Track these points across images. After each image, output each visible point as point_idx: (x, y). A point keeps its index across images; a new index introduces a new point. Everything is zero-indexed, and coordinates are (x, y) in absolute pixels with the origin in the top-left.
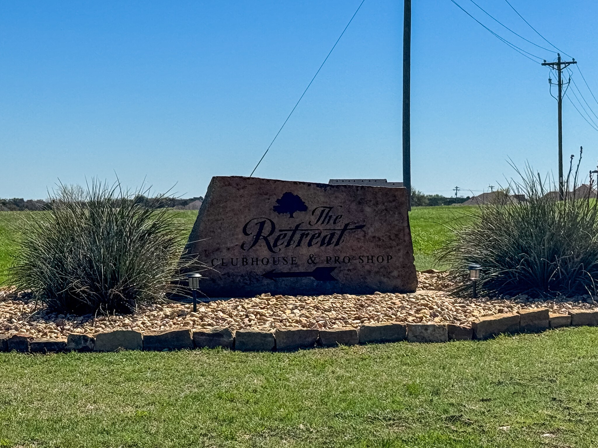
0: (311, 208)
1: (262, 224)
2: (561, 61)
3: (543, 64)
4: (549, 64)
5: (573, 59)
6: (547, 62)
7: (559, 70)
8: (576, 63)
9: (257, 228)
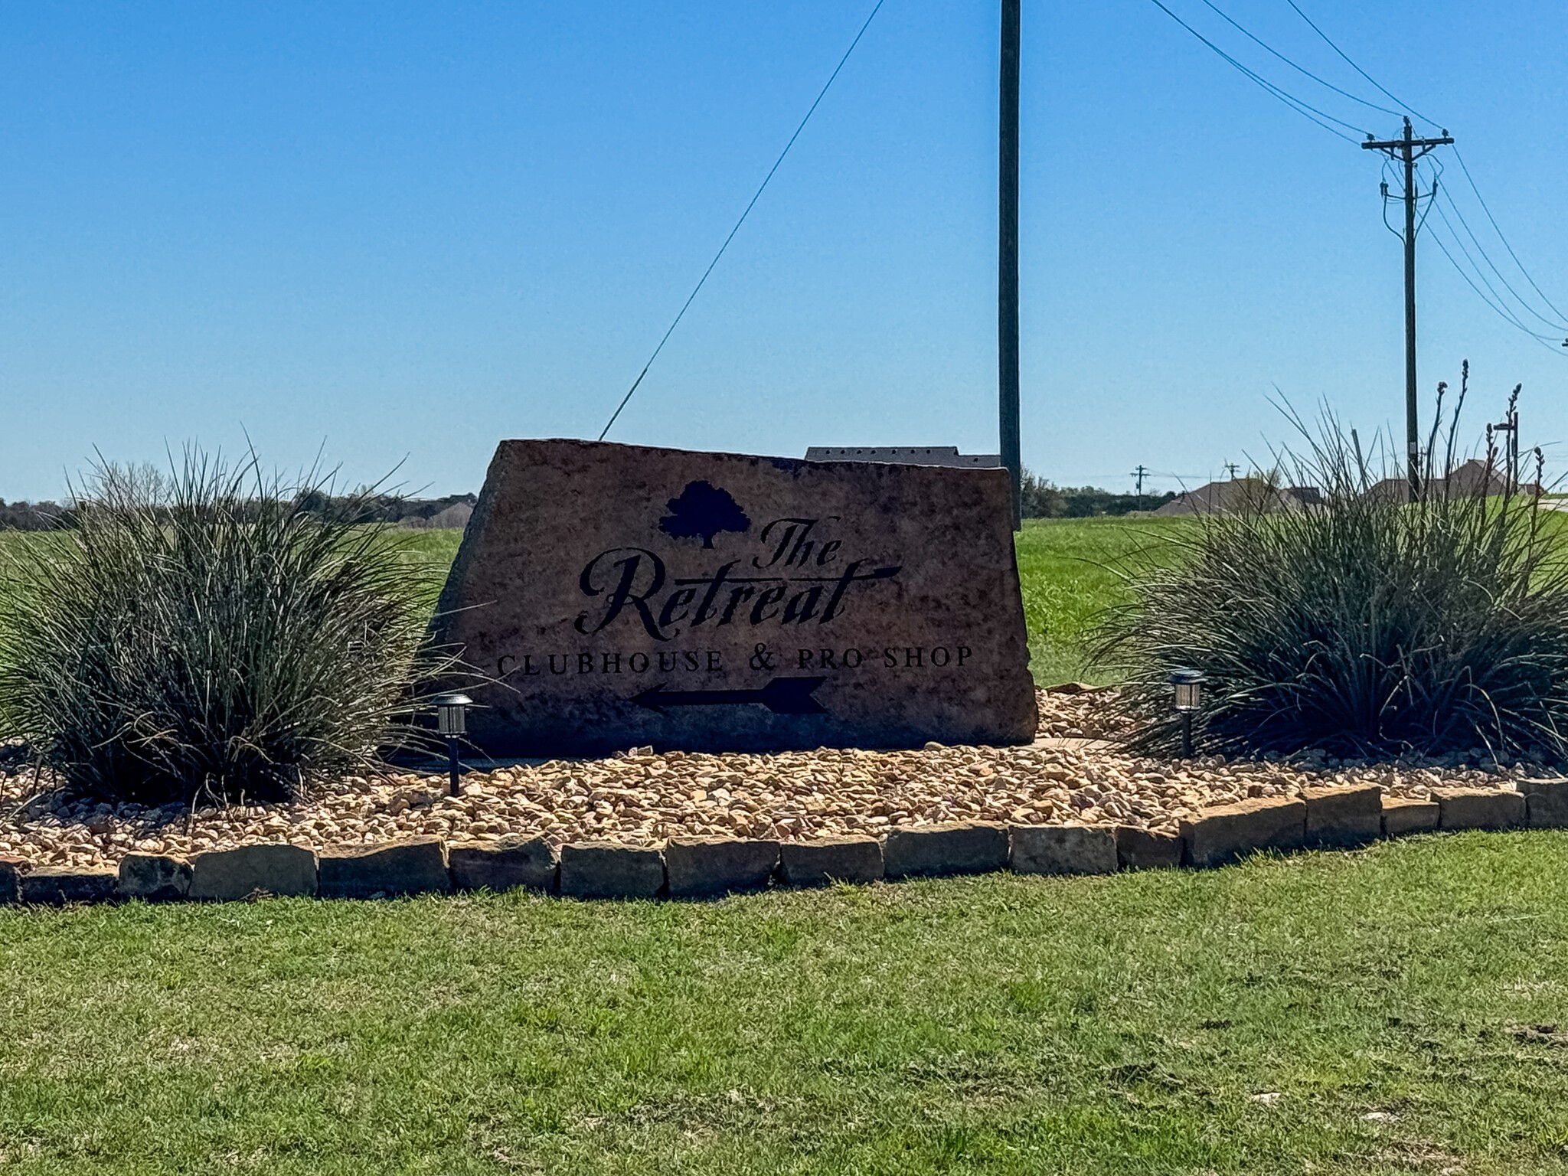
0: (759, 523)
1: (631, 565)
2: (1414, 138)
3: (1365, 146)
4: (1381, 146)
5: (1445, 133)
6: (1377, 140)
7: (1409, 160)
8: (1451, 141)
9: (619, 574)
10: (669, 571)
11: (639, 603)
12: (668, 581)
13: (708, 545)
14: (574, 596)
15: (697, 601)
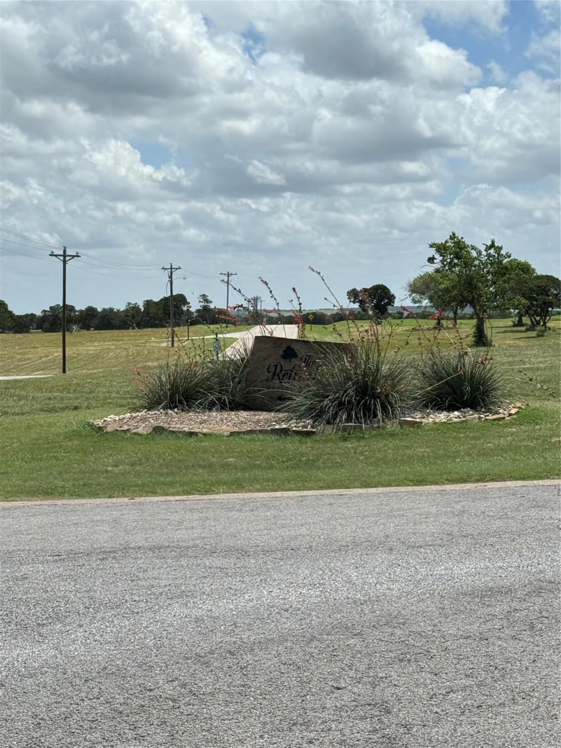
0: (300, 356)
1: (276, 366)
9: (274, 368)
10: (283, 368)
11: (278, 375)
12: (283, 370)
13: (290, 361)
14: (266, 373)
15: (289, 375)
